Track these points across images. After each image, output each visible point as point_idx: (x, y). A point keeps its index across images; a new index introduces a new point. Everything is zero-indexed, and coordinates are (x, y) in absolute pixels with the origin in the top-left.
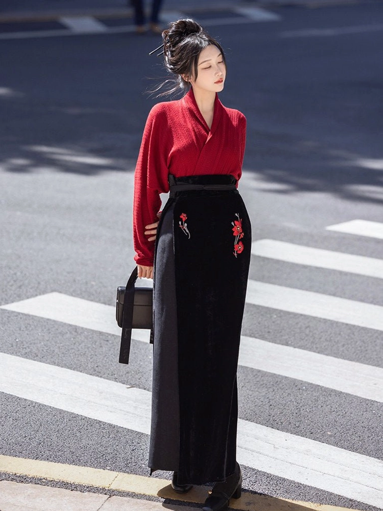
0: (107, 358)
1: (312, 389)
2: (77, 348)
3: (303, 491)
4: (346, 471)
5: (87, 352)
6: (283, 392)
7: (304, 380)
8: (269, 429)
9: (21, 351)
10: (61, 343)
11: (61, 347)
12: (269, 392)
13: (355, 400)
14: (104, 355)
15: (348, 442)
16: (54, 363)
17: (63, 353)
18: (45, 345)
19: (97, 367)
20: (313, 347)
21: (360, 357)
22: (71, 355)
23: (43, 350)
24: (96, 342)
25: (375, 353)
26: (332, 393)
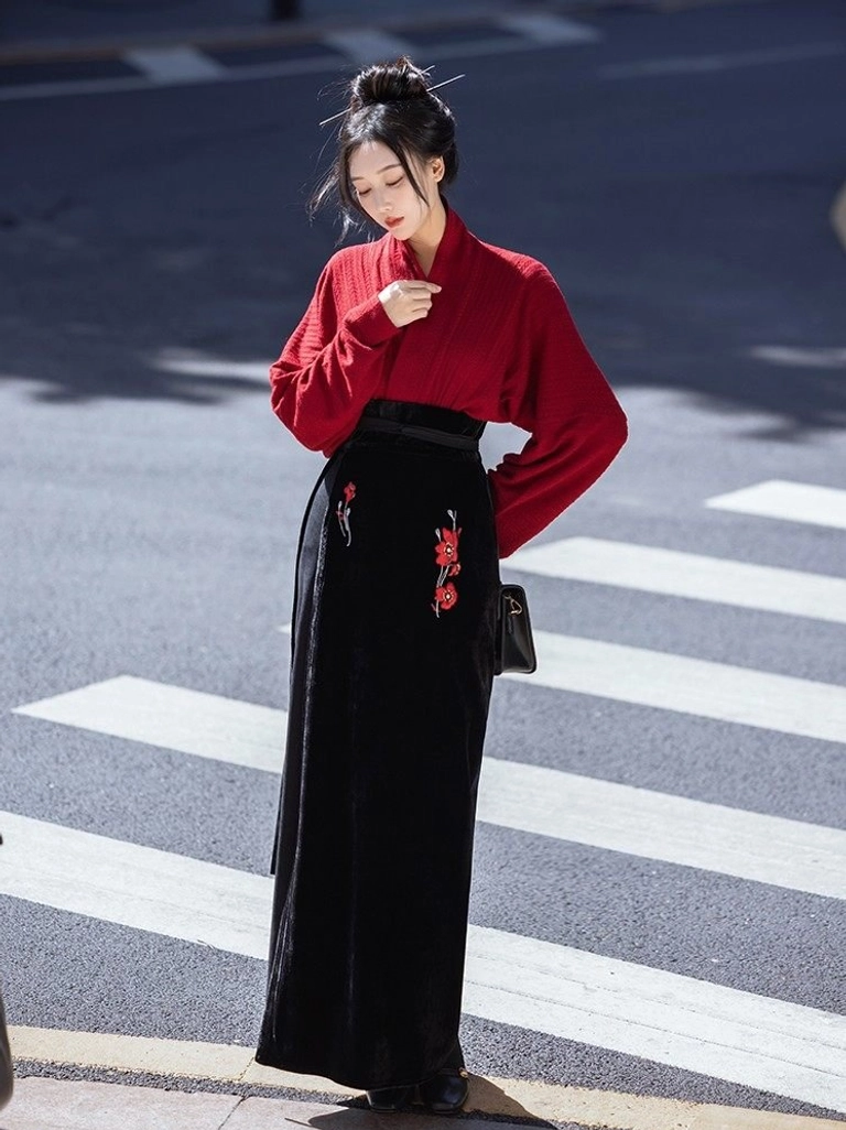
0: (233, 822)
1: (674, 875)
2: (173, 800)
5: (194, 810)
7: (656, 857)
9: (60, 810)
10: (140, 790)
11: (139, 800)
13: (771, 894)
14: (226, 815)
15: (757, 978)
16: (127, 837)
17: (144, 813)
18: (108, 796)
19: (214, 843)
20: (677, 785)
21: (782, 804)
22: (161, 817)
23: (103, 807)
24: (210, 785)
25: (813, 794)
26: (722, 882)
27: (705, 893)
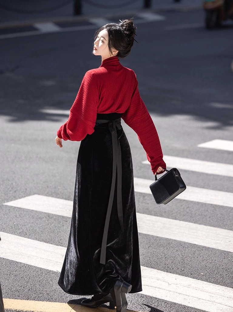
0: (66, 234)
1: (191, 247)
2: (49, 227)
3: (187, 310)
4: (213, 297)
5: (55, 230)
6: (173, 249)
7: (186, 241)
8: (165, 273)
9: (17, 231)
10: (40, 225)
11: (40, 227)
12: (164, 250)
13: (217, 252)
14: (64, 231)
15: (214, 279)
16: (36, 239)
17: (41, 231)
18: (31, 226)
19: (60, 240)
20: (191, 220)
21: (220, 224)
22: (46, 232)
23: (30, 230)
24: (60, 223)
25: (229, 221)
26: (204, 249)
27: (199, 252)
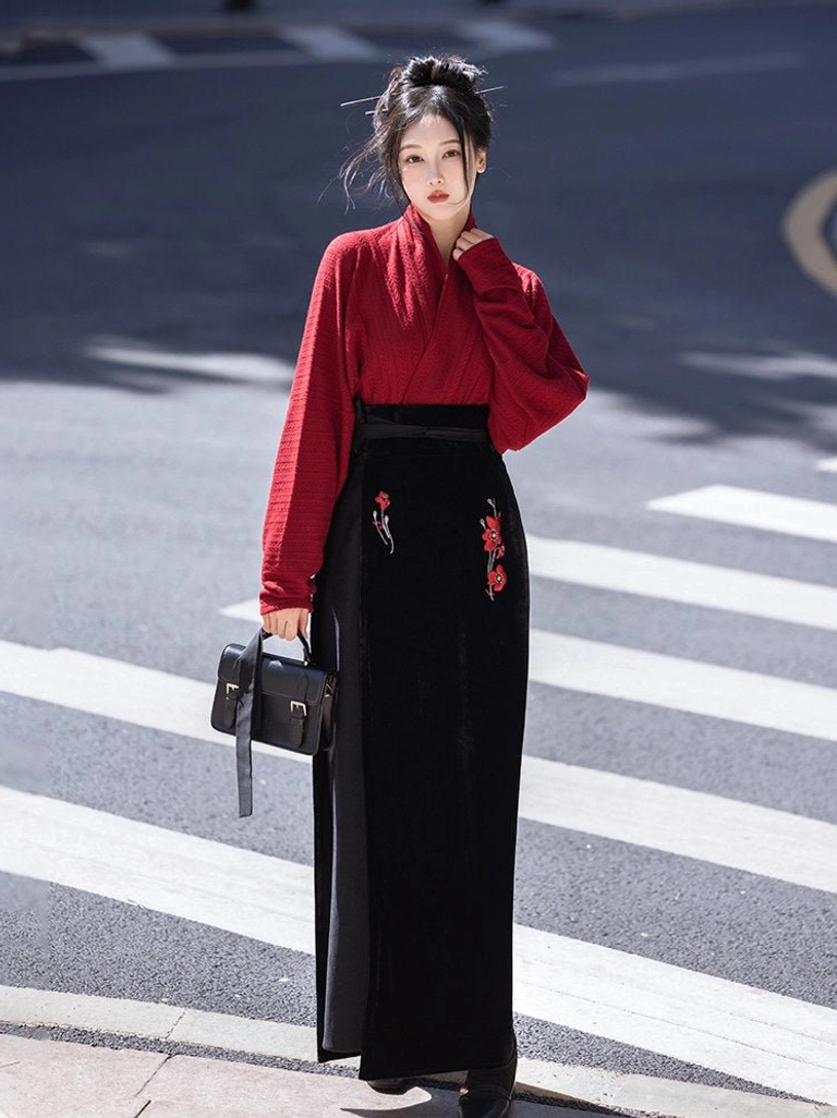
0: (165, 784)
1: (606, 850)
2: (107, 762)
5: (127, 771)
6: (541, 854)
7: (590, 831)
10: (73, 752)
11: (73, 760)
13: (702, 869)
14: (160, 778)
15: (686, 953)
16: (60, 796)
17: (77, 773)
19: (146, 803)
20: (610, 762)
21: (716, 782)
22: (95, 776)
24: (145, 750)
26: (652, 857)
27: (636, 867)
